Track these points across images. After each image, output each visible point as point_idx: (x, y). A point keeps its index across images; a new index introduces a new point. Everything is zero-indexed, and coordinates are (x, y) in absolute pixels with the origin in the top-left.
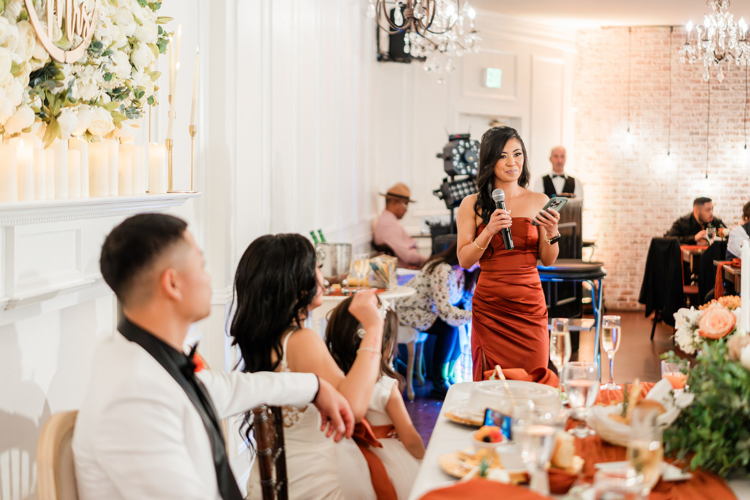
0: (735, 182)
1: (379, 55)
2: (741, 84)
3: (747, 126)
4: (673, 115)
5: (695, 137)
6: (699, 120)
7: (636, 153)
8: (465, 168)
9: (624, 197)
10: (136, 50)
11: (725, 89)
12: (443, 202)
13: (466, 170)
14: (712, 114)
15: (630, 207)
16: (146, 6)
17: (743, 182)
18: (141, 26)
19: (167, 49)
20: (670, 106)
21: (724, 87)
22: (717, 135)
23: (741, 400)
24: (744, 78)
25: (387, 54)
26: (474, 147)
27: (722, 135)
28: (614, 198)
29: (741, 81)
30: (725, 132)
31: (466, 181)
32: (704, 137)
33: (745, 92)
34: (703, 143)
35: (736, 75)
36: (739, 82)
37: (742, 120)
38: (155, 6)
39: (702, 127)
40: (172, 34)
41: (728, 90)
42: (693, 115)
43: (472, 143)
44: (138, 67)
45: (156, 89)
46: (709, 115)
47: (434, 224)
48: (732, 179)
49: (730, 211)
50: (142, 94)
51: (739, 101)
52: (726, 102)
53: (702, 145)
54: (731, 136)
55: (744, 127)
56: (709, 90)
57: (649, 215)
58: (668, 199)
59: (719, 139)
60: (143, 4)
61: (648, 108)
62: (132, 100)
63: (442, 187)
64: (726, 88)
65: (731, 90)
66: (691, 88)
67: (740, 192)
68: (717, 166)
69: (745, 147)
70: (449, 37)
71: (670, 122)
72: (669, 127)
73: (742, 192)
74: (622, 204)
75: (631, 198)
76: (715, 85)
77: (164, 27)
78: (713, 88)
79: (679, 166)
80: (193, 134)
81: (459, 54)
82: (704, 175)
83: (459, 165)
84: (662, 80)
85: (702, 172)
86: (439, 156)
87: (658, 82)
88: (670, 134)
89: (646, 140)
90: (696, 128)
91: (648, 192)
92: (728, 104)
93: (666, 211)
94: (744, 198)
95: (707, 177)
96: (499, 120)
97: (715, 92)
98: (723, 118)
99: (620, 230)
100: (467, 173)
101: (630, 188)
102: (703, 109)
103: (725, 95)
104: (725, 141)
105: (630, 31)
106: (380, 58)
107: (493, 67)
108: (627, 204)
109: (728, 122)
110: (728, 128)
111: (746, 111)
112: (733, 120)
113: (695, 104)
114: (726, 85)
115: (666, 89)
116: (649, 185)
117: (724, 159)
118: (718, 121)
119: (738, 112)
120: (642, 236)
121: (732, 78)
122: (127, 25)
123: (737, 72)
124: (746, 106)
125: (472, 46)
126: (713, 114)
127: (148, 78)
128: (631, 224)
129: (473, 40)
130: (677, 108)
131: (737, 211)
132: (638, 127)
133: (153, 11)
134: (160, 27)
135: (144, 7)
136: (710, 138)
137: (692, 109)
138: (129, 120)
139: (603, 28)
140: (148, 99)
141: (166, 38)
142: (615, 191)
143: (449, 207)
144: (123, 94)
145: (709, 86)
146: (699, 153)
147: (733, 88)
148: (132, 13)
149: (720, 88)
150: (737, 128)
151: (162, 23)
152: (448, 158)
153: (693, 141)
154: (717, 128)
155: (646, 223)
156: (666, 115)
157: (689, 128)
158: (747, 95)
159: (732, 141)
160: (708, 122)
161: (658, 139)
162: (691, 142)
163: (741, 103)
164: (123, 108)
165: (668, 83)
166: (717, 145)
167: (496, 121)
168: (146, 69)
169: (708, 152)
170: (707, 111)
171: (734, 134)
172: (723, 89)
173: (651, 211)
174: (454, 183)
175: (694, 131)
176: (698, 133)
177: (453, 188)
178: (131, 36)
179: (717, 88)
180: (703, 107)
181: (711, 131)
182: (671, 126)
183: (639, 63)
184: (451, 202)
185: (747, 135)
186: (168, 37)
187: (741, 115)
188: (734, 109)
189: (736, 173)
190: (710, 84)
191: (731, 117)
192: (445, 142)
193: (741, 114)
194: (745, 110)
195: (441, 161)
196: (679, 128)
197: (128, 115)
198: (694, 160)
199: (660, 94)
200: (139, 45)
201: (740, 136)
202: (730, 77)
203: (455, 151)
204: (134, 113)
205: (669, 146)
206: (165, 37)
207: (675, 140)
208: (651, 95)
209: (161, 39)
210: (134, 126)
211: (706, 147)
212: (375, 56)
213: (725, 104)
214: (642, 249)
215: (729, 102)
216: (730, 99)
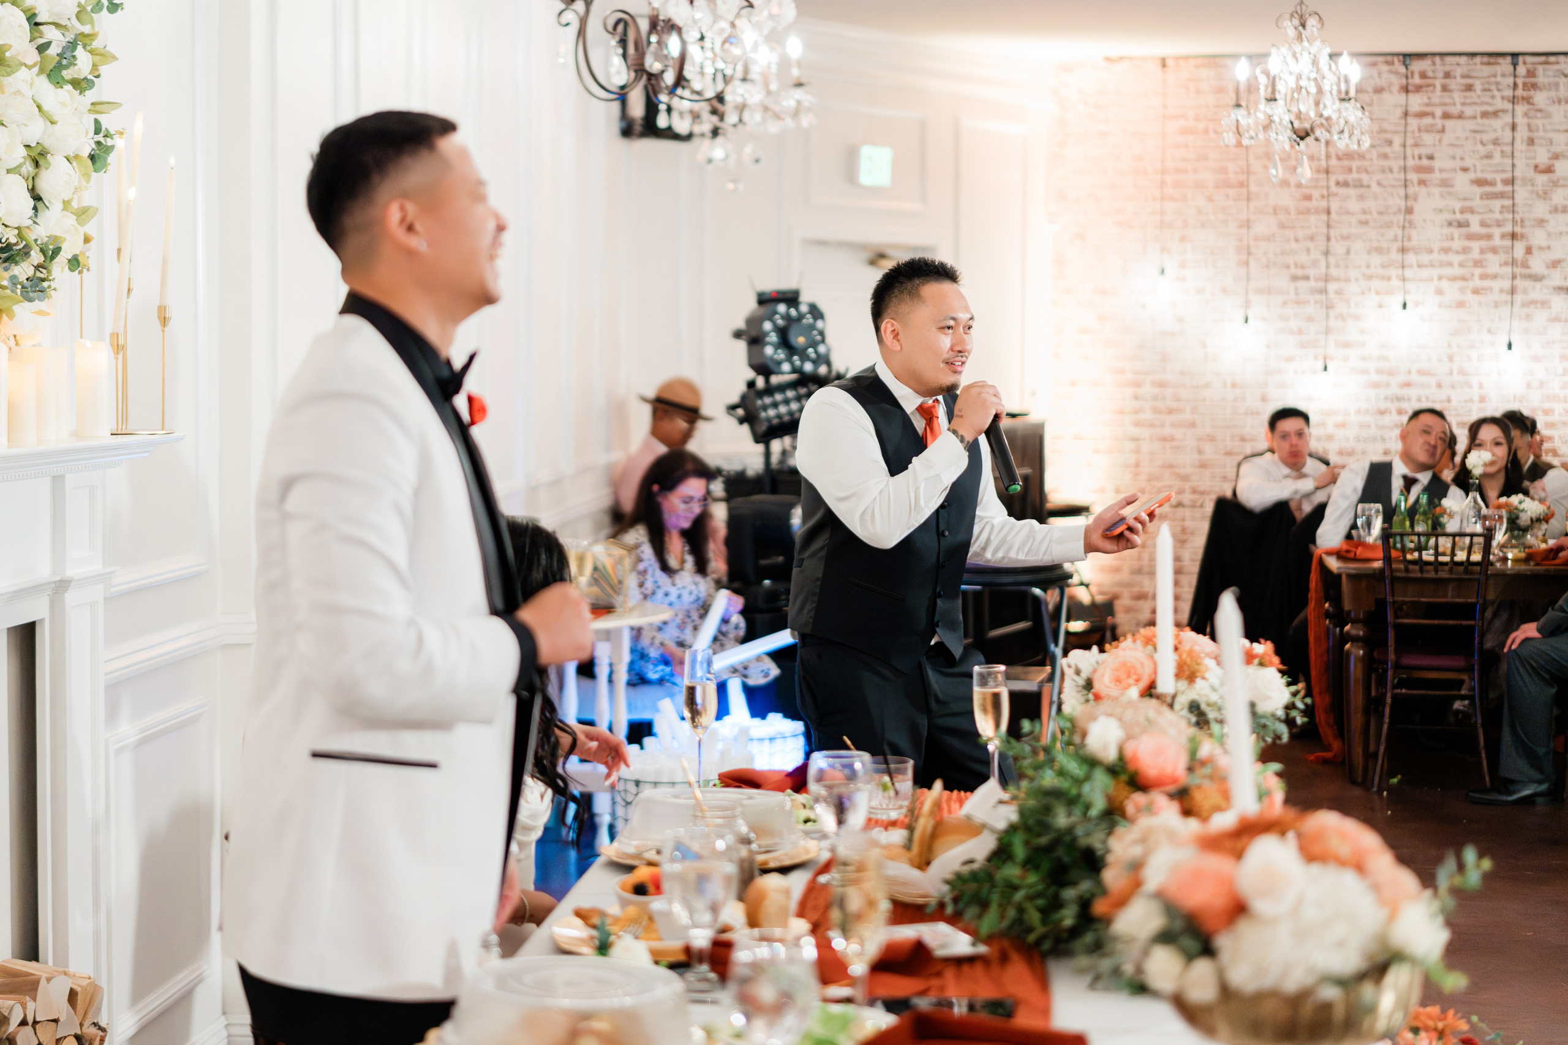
0: (1384, 378)
1: (624, 125)
2: (1396, 175)
3: (1407, 262)
4: (1256, 239)
5: (1302, 284)
6: (1308, 250)
7: (1181, 320)
8: (789, 359)
9: (1155, 410)
10: (44, 170)
11: (1362, 186)
12: (745, 429)
13: (792, 363)
14: (1336, 237)
15: (1168, 431)
16: (64, 86)
17: (1402, 378)
18: (54, 125)
19: (109, 164)
20: (1248, 221)
21: (1360, 180)
22: (1347, 280)
23: (1069, 815)
24: (1402, 163)
25: (639, 122)
26: (809, 316)
27: (1357, 280)
28: (1136, 412)
29: (1396, 169)
30: (1364, 275)
31: (793, 385)
32: (1321, 284)
33: (1402, 192)
34: (1318, 297)
35: (1385, 156)
36: (1391, 171)
37: (1398, 251)
38: (84, 85)
39: (1315, 263)
40: (121, 133)
41: (1369, 186)
42: (1297, 240)
43: (804, 308)
44: (49, 202)
45: (87, 240)
46: (1329, 239)
47: (732, 473)
48: (1379, 371)
49: (1375, 439)
50: (57, 251)
51: (1390, 211)
52: (1364, 212)
53: (1316, 302)
54: (1376, 284)
55: (1401, 265)
56: (1328, 188)
57: (1208, 448)
58: (1246, 414)
59: (1353, 288)
60: (58, 83)
61: (1203, 225)
62: (35, 265)
63: (744, 397)
64: (1365, 183)
65: (1375, 188)
66: (1292, 184)
67: (1395, 400)
68: (1347, 345)
69: (1405, 306)
70: (747, 96)
71: (1249, 254)
72: (1247, 264)
73: (1399, 399)
74: (1152, 425)
75: (1170, 411)
76: (1341, 178)
77: (106, 122)
78: (1338, 183)
79: (1269, 346)
80: (164, 321)
81: (773, 128)
82: (1320, 365)
83: (775, 353)
84: (1232, 167)
85: (1316, 358)
86: (738, 335)
87: (1224, 170)
88: (1248, 279)
89: (1200, 291)
90: (1303, 267)
91: (1204, 400)
92: (1368, 217)
93: (1243, 440)
94: (1403, 412)
95: (1325, 369)
96: (889, 252)
97: (1342, 191)
98: (1358, 246)
99: (1149, 480)
100: (794, 370)
101: (1169, 392)
102: (1316, 227)
103: (1361, 197)
104: (1363, 293)
105: (1164, 65)
106: (627, 132)
107: (874, 143)
108: (1162, 425)
109: (1369, 253)
110: (1368, 266)
111: (1406, 232)
112: (1379, 250)
113: (1301, 217)
114: (1365, 178)
115: (1241, 185)
116: (1207, 385)
117: (1363, 332)
118: (1348, 252)
119: (1390, 234)
120: (1194, 491)
121: (1376, 162)
122: (26, 125)
123: (1387, 150)
124: (1405, 220)
125: (796, 113)
126: (1338, 238)
127: (71, 220)
128: (1171, 466)
129: (799, 102)
130: (1264, 225)
131: (1390, 438)
132: (1183, 265)
133: (81, 93)
134: (97, 122)
135: (62, 87)
136: (1332, 287)
137: (1294, 227)
138: (26, 304)
139: (1108, 59)
140: (69, 261)
141: (109, 142)
142: (1136, 398)
143: (757, 439)
144: (17, 255)
145: (1328, 179)
146: (1310, 319)
147: (1379, 184)
148: (34, 101)
149: (1351, 183)
150: (1389, 266)
151: (101, 113)
152: (755, 341)
153: (1297, 294)
154: (1347, 267)
155: (1203, 466)
156: (1240, 240)
157: (1288, 267)
158: (1406, 197)
159: (1377, 293)
160: (1327, 253)
161: (1224, 290)
162: (1293, 296)
163: (1395, 213)
164: (14, 281)
165: (1243, 173)
166: (1348, 302)
167: (882, 256)
168: (66, 204)
169: (1328, 316)
170: (1325, 230)
171: (1383, 278)
172: (1359, 185)
173: (1212, 439)
174: (769, 390)
175: (1300, 272)
176: (1306, 278)
177: (768, 400)
178: (33, 145)
179: (1346, 184)
180: (1316, 222)
181: (1333, 272)
182: (1252, 263)
183: (1184, 131)
184: (763, 428)
185: (1409, 280)
186: (112, 139)
187: (1396, 239)
188: (1382, 227)
189: (1385, 359)
190: (1330, 175)
191: (1375, 244)
192: (750, 305)
193: (1396, 236)
194: (1404, 227)
195: (741, 346)
196: (1268, 266)
197: (25, 293)
198: (1300, 332)
199: (1227, 196)
200: (50, 161)
201: (1396, 282)
202: (1371, 160)
203: (767, 326)
204: (35, 292)
205: (1247, 304)
206: (108, 139)
207: (1260, 291)
208: (1210, 199)
209: (98, 143)
210: (41, 313)
211: (1325, 307)
212: (616, 126)
213: (1363, 217)
214: (1194, 519)
215: (1370, 213)
216: (1372, 205)
